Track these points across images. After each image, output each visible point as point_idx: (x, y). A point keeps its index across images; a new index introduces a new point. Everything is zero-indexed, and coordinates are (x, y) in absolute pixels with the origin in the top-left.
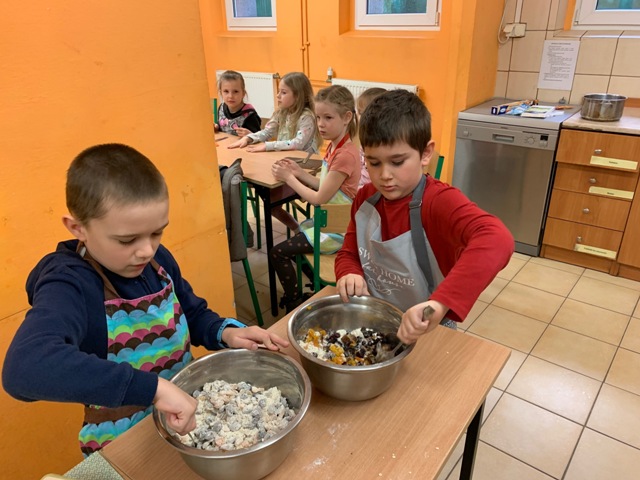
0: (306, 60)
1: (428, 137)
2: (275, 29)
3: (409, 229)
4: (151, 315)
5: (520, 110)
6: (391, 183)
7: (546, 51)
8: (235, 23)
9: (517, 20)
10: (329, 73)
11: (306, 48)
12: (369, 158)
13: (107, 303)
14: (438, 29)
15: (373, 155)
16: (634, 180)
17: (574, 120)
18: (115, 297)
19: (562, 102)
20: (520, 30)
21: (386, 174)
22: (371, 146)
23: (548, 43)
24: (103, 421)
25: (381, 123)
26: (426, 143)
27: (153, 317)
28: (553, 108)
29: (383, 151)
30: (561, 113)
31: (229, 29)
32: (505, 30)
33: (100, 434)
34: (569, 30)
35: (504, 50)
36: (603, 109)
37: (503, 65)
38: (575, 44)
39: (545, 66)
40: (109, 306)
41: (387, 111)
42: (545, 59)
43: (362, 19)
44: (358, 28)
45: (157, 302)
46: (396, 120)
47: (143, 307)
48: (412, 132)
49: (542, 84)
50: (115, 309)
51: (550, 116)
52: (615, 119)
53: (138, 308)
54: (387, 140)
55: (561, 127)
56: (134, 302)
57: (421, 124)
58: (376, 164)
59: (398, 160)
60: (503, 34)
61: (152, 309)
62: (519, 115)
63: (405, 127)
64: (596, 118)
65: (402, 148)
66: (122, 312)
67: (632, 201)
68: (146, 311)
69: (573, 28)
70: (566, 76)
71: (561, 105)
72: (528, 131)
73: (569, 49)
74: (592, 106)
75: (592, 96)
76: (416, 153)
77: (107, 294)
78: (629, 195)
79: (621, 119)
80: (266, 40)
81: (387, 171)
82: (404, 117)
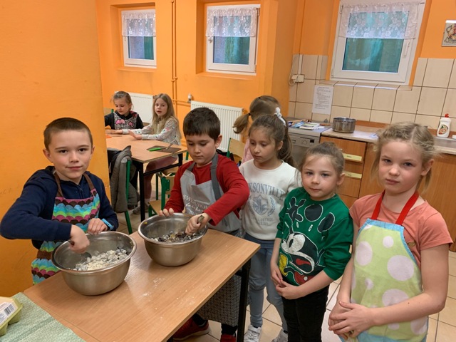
0: (175, 89)
1: (219, 133)
2: (155, 68)
3: (210, 179)
4: (76, 209)
5: (299, 125)
6: (199, 155)
7: (316, 91)
8: (129, 62)
9: (299, 73)
10: (189, 97)
11: (175, 81)
12: (188, 141)
13: (56, 198)
14: (255, 74)
15: (190, 139)
16: (361, 167)
17: (329, 131)
18: (61, 196)
19: (326, 121)
20: (301, 79)
21: (197, 150)
22: (189, 135)
23: (317, 87)
24: (44, 258)
25: (195, 124)
26: (217, 136)
27: (77, 211)
28: (318, 124)
29: (196, 138)
30: (323, 127)
31: (126, 65)
32: (293, 78)
33: (41, 265)
34: (329, 80)
35: (293, 89)
36: (344, 126)
37: (292, 98)
38: (331, 88)
39: (316, 100)
40: (57, 200)
41: (198, 118)
42: (316, 96)
43: (210, 65)
44: (207, 71)
45: (81, 204)
46: (203, 122)
47: (73, 204)
48: (210, 129)
49: (315, 111)
50: (59, 202)
51: (316, 128)
52: (351, 132)
53: (70, 204)
54: (198, 132)
55: (321, 135)
56: (69, 201)
57: (215, 126)
58: (191, 144)
59: (203, 143)
60: (292, 80)
61: (77, 207)
62: (298, 127)
63: (207, 127)
64: (340, 131)
65: (205, 137)
66: (62, 204)
67: (361, 180)
68: (73, 207)
69: (331, 79)
70: (327, 106)
71: (325, 123)
72: (303, 137)
73: (328, 91)
74: (339, 124)
75: (338, 118)
76: (212, 141)
77: (58, 194)
78: (359, 176)
79: (355, 132)
80: (149, 74)
81: (198, 148)
82: (207, 121)
